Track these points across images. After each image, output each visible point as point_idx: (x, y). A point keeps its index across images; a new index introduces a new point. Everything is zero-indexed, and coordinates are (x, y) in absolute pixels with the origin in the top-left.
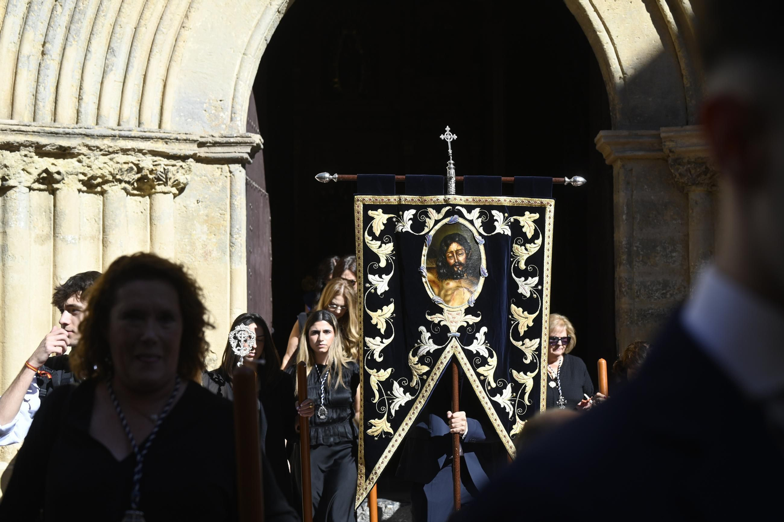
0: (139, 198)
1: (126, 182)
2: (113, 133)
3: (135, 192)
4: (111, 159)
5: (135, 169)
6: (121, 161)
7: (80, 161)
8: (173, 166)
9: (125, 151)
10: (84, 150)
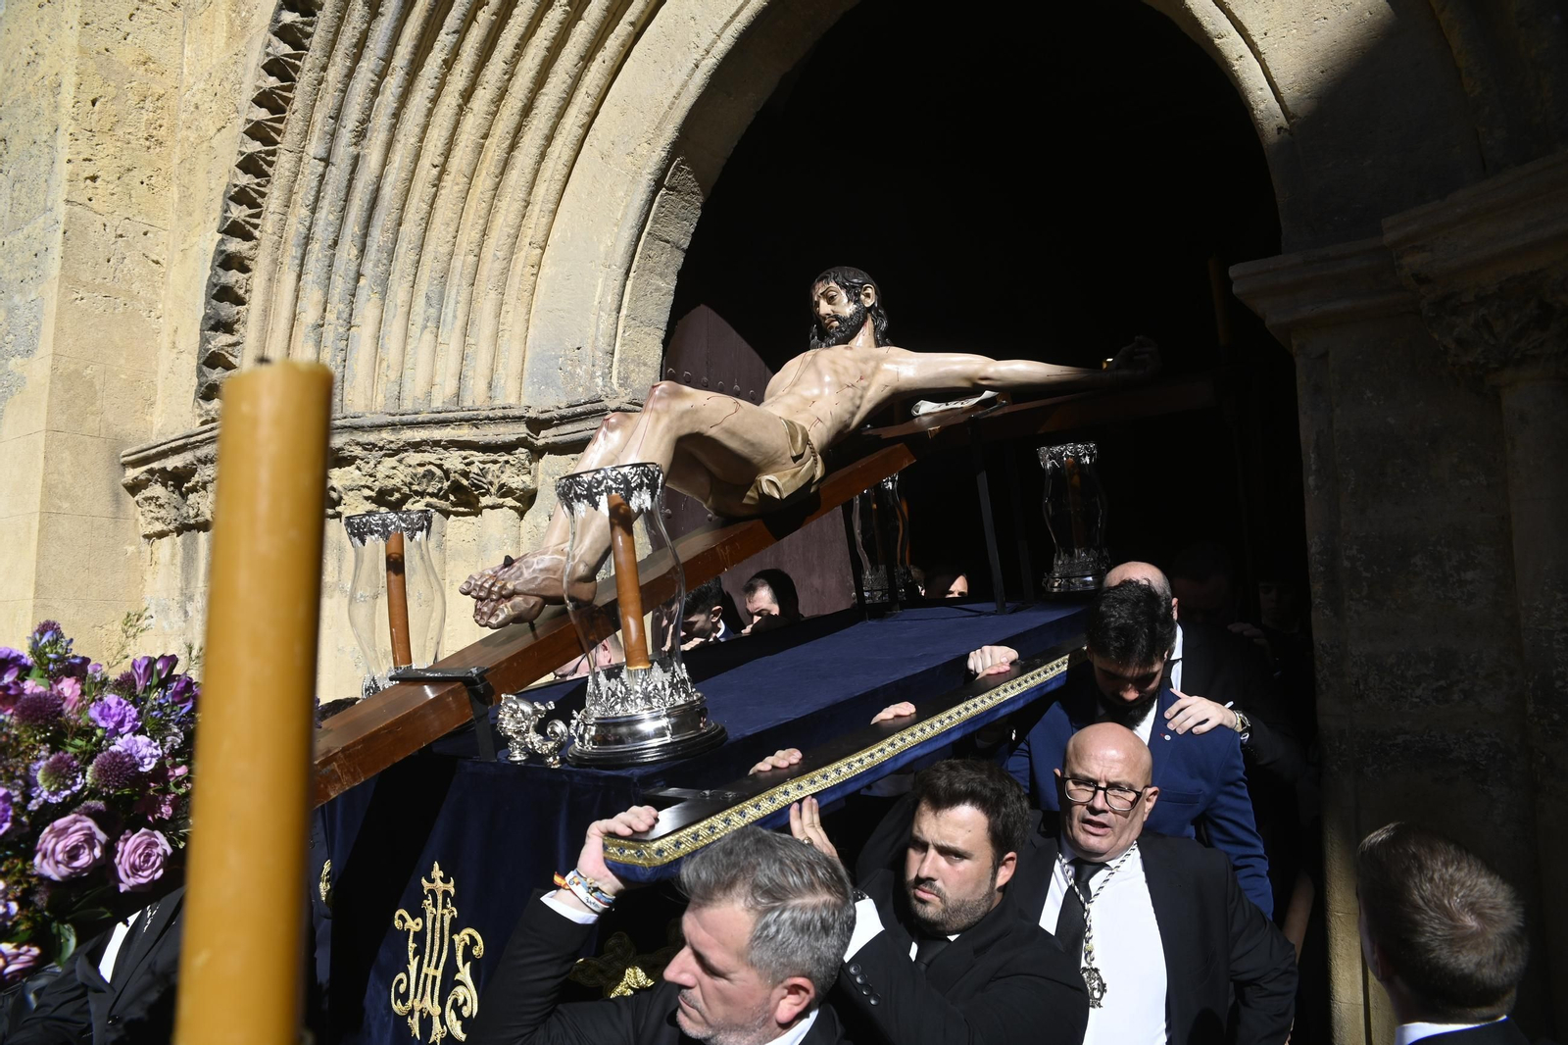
0: (471, 519)
1: (432, 495)
2: (390, 419)
3: (462, 509)
4: (400, 461)
5: (438, 472)
6: (414, 462)
7: (359, 469)
8: (495, 462)
9: (417, 446)
10: (358, 451)
